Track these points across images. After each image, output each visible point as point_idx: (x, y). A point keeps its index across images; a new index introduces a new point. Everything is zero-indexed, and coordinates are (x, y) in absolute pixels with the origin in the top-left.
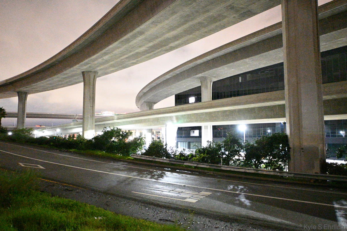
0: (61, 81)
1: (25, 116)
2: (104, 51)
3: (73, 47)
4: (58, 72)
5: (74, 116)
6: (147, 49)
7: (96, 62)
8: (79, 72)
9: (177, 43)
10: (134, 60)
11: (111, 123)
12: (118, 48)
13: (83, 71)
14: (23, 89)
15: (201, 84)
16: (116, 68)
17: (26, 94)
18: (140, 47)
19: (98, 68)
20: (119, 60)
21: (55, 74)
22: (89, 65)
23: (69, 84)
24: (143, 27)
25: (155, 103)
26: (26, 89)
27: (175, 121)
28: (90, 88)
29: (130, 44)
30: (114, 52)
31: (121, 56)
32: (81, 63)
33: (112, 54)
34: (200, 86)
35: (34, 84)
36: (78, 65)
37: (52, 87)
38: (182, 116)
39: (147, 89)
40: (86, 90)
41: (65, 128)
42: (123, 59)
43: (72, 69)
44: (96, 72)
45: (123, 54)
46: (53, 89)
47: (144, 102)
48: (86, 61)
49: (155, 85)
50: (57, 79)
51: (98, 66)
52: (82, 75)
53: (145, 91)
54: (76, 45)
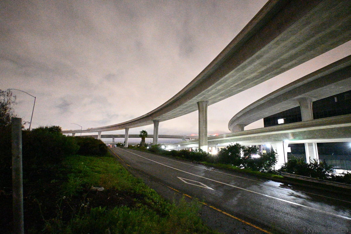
0: (181, 111)
1: (158, 137)
2: (220, 81)
3: (193, 83)
4: (181, 104)
5: (184, 137)
6: (258, 74)
7: (210, 93)
8: (195, 102)
9: (290, 64)
10: (241, 87)
11: (220, 140)
12: (233, 76)
13: (199, 101)
14: (157, 119)
15: (300, 105)
16: (223, 97)
17: (158, 121)
18: (252, 73)
19: (210, 99)
20: (229, 88)
21: (178, 105)
22: (205, 95)
23: (186, 113)
24: (263, 49)
25: (246, 125)
26: (160, 118)
27: (291, 138)
28: (203, 113)
29: (244, 71)
30: (227, 82)
31: (231, 85)
32: (199, 95)
33: (225, 84)
34: (299, 107)
35: (163, 115)
36: (196, 97)
37: (175, 116)
38: (301, 132)
39: (241, 114)
40: (201, 116)
41: (183, 144)
42: (233, 87)
43: (191, 100)
44: (207, 102)
45: (234, 82)
46: (174, 118)
47: (237, 124)
48: (203, 92)
49: (248, 110)
50: (178, 110)
51: (210, 96)
52: (197, 105)
53: (238, 116)
54: (195, 81)
